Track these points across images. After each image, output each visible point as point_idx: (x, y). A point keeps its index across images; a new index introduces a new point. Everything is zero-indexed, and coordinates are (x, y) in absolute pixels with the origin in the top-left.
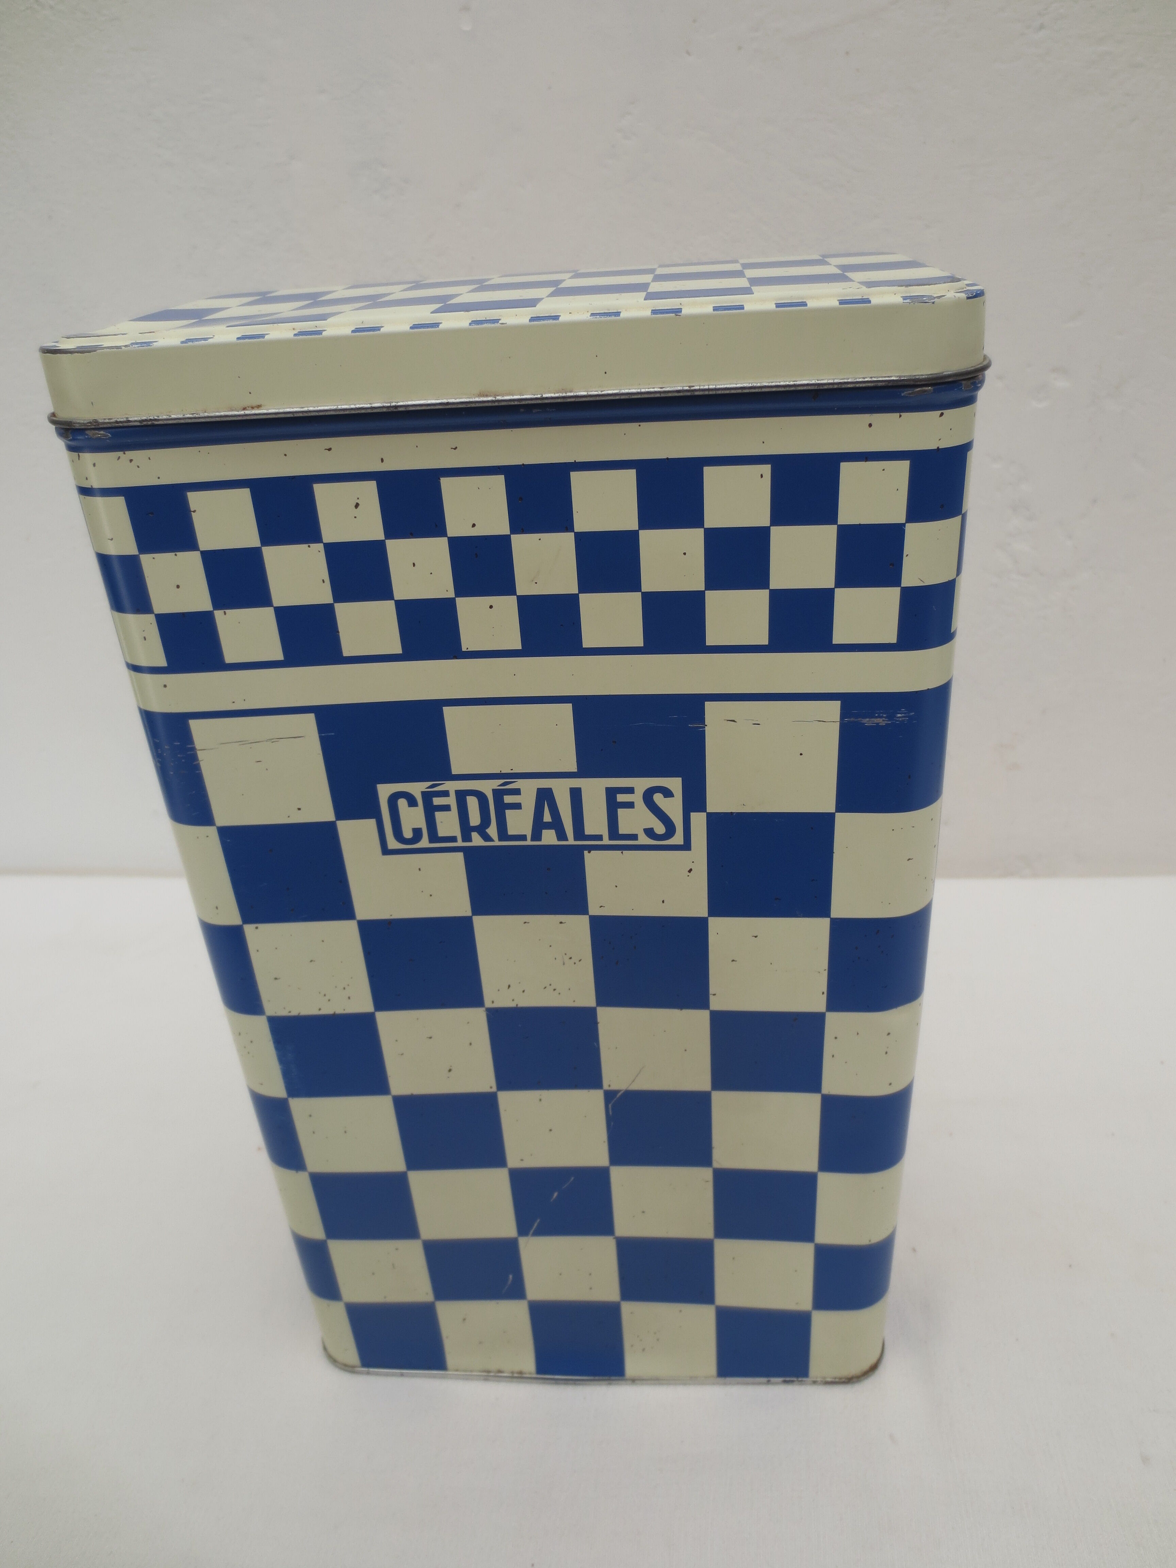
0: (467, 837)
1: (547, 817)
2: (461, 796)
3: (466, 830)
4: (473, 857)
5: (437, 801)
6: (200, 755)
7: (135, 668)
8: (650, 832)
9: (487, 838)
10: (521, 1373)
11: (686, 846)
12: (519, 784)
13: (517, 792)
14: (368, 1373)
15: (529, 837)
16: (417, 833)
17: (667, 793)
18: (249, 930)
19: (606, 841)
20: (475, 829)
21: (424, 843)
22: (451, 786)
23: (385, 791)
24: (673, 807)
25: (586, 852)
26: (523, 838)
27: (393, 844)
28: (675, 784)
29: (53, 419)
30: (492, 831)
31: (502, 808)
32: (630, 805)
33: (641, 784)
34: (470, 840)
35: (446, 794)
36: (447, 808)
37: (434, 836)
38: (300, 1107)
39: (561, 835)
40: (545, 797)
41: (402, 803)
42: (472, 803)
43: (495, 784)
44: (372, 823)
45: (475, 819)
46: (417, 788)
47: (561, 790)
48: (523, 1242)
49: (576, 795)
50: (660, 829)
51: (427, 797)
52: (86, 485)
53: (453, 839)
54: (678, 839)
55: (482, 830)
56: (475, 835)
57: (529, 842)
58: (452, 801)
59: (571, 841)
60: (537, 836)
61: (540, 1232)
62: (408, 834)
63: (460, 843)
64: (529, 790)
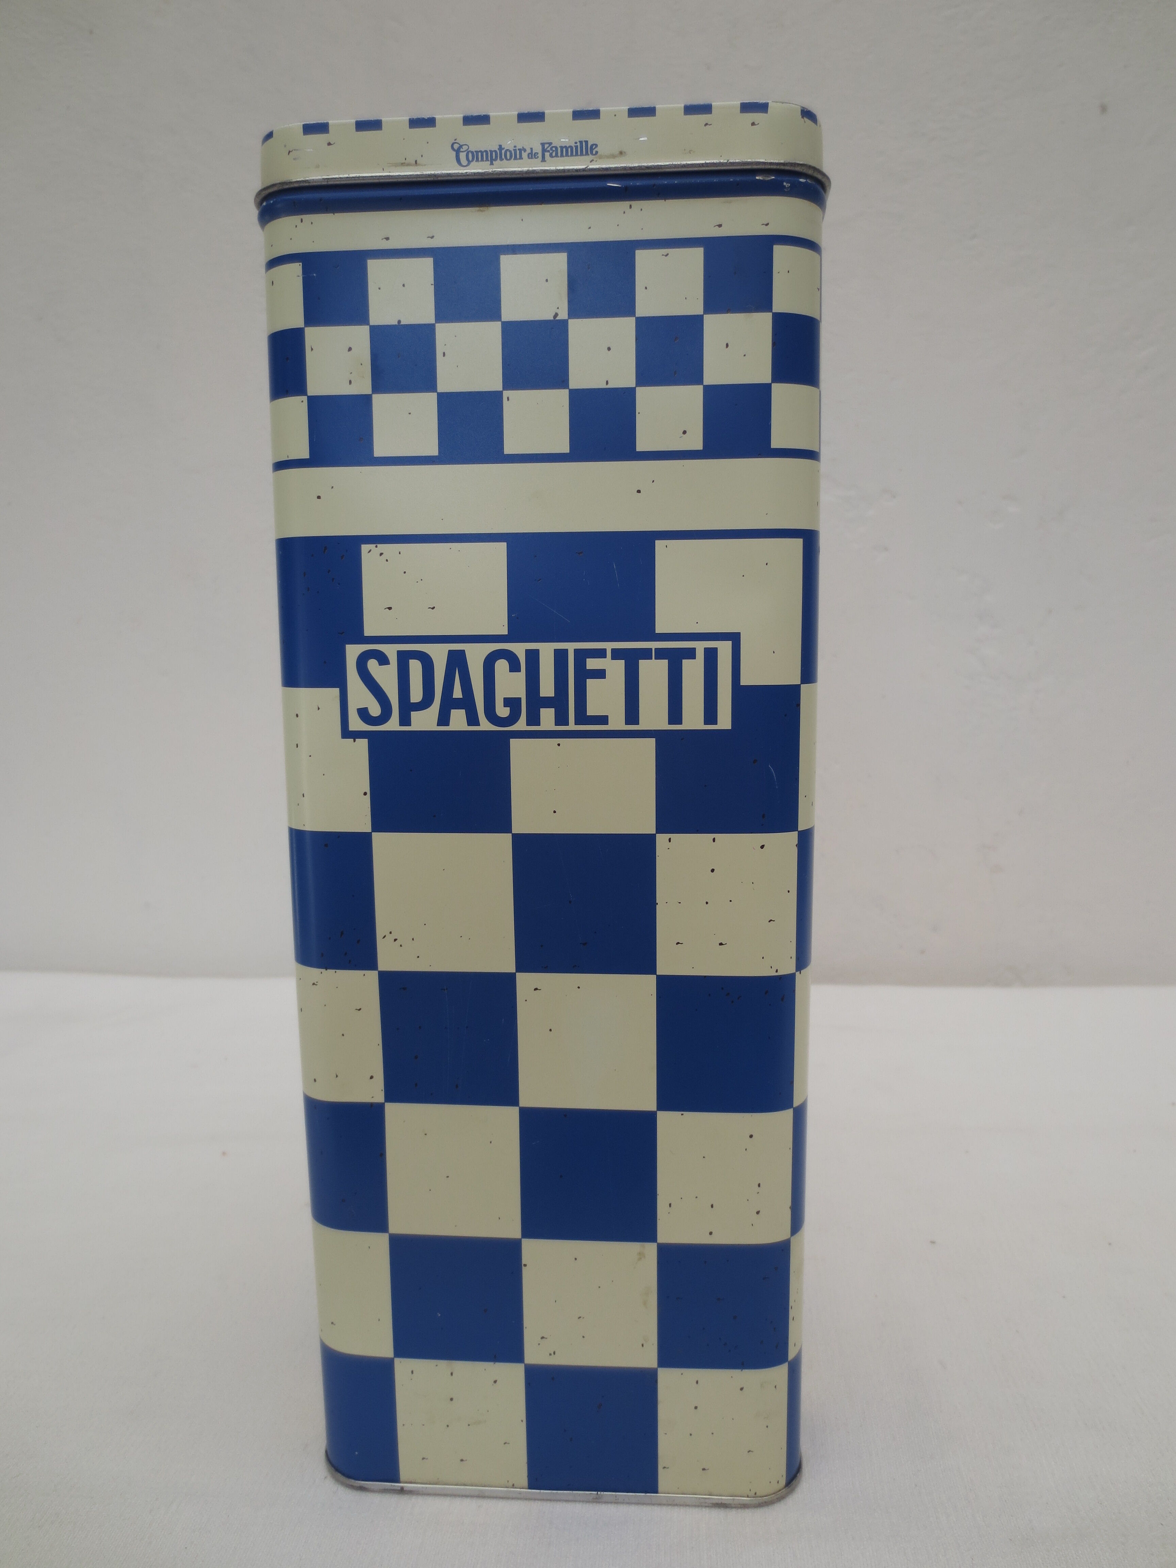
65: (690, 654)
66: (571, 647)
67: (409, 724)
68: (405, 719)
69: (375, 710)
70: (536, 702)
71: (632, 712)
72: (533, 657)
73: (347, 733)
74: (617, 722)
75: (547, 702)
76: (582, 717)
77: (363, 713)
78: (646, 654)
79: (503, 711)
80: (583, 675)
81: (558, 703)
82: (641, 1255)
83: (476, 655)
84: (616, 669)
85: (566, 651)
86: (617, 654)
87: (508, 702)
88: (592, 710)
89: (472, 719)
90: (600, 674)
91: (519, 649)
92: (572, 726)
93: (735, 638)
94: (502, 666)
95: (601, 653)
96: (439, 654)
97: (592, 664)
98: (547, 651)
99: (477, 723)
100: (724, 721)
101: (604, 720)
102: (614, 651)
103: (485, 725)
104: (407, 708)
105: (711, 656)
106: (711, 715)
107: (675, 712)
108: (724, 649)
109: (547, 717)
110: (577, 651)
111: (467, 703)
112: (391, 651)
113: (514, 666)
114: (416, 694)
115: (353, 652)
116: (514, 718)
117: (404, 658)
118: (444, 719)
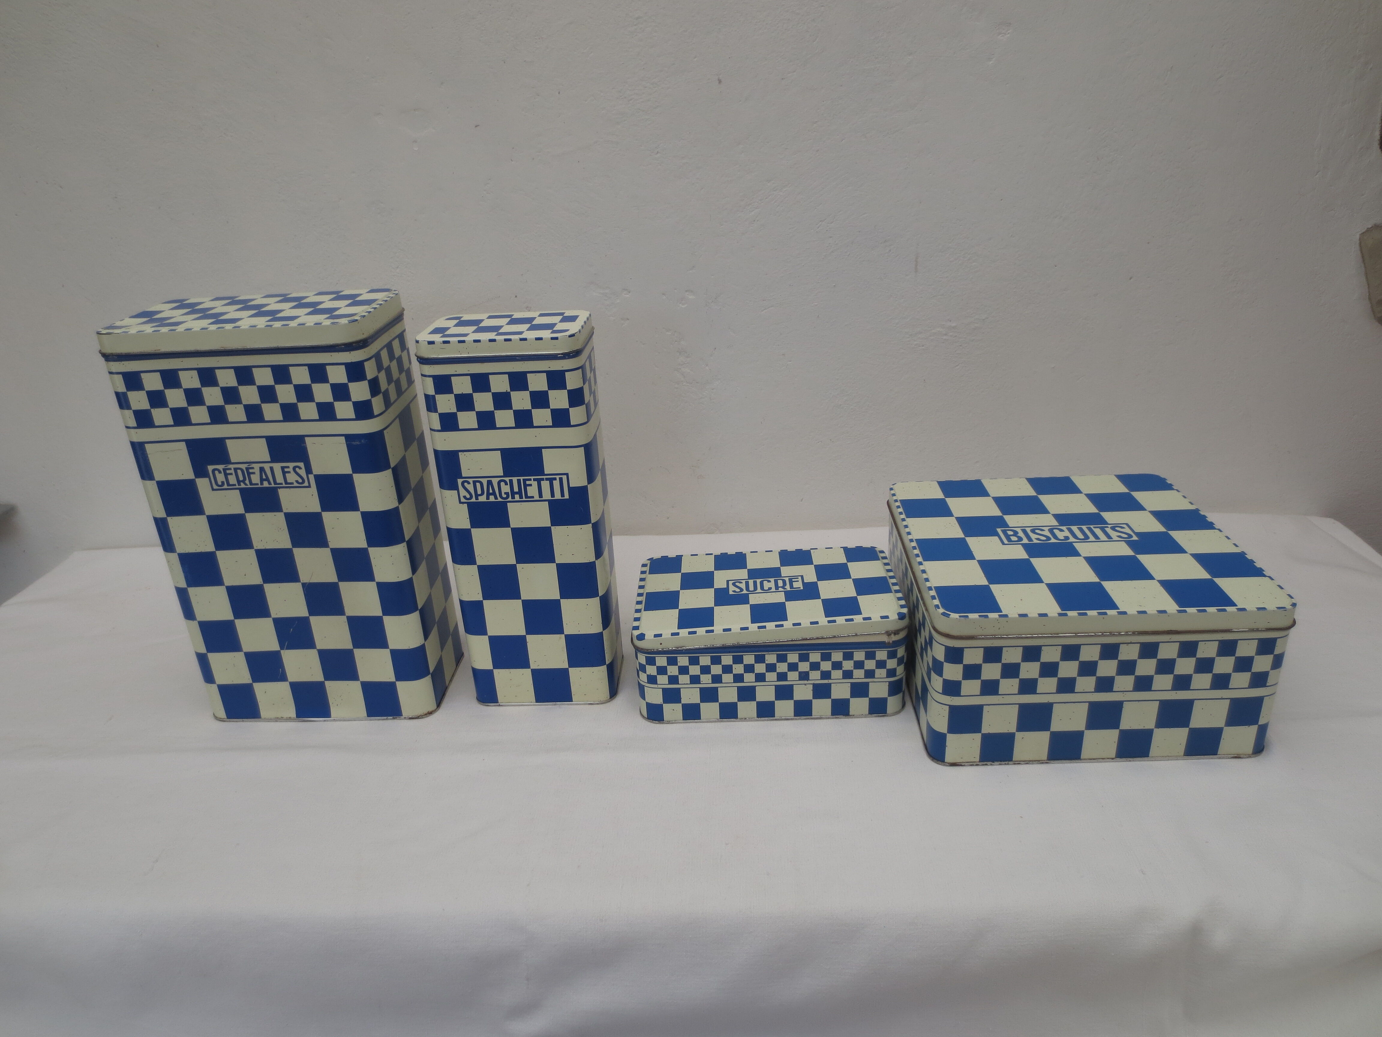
0: (239, 484)
1: (264, 477)
2: (236, 469)
3: (239, 482)
4: (242, 491)
5: (228, 472)
6: (149, 456)
7: (127, 427)
8: (297, 482)
9: (246, 484)
10: (290, 718)
11: (309, 486)
12: (253, 465)
13: (253, 468)
14: (230, 721)
15: (259, 484)
16: (223, 483)
17: (300, 468)
18: (169, 519)
19: (284, 485)
20: (242, 481)
21: (226, 486)
22: (232, 466)
23: (210, 468)
24: (303, 472)
25: (278, 489)
26: (257, 484)
27: (215, 487)
28: (301, 465)
29: (100, 352)
30: (247, 482)
31: (249, 474)
32: (289, 472)
33: (291, 465)
34: (240, 485)
35: (230, 469)
36: (231, 474)
37: (228, 484)
38: (192, 591)
39: (270, 483)
40: (262, 470)
41: (216, 472)
42: (239, 472)
43: (246, 465)
44: (207, 479)
45: (241, 478)
46: (221, 467)
47: (267, 467)
48: (282, 652)
49: (272, 469)
50: (300, 481)
51: (225, 470)
52: (111, 371)
53: (235, 485)
54: (306, 484)
55: (244, 481)
56: (242, 483)
57: (260, 486)
58: (232, 471)
59: (273, 485)
60: (262, 484)
61: (288, 648)
62: (220, 484)
63: (237, 486)
64: (257, 467)
65: (555, 479)
66: (522, 478)
67: (478, 500)
68: (477, 499)
69: (468, 496)
70: (513, 493)
71: (540, 495)
72: (511, 481)
73: (460, 502)
74: (537, 497)
75: (517, 493)
76: (527, 496)
77: (465, 497)
78: (543, 479)
79: (504, 496)
80: (526, 486)
81: (520, 493)
82: (560, 638)
83: (495, 481)
84: (535, 484)
85: (520, 479)
86: (535, 480)
87: (505, 493)
88: (529, 495)
89: (496, 498)
90: (530, 485)
91: (507, 479)
92: (524, 499)
93: (567, 474)
94: (502, 484)
95: (530, 480)
96: (485, 481)
97: (528, 482)
98: (515, 480)
99: (497, 499)
100: (567, 496)
101: (533, 497)
102: (534, 479)
103: (500, 499)
104: (477, 496)
105: (561, 480)
106: (563, 495)
107: (553, 494)
108: (564, 477)
109: (517, 497)
110: (523, 479)
111: (494, 494)
112: (471, 480)
113: (506, 484)
114: (479, 492)
115: (460, 481)
116: (508, 497)
117: (474, 483)
118: (488, 498)
